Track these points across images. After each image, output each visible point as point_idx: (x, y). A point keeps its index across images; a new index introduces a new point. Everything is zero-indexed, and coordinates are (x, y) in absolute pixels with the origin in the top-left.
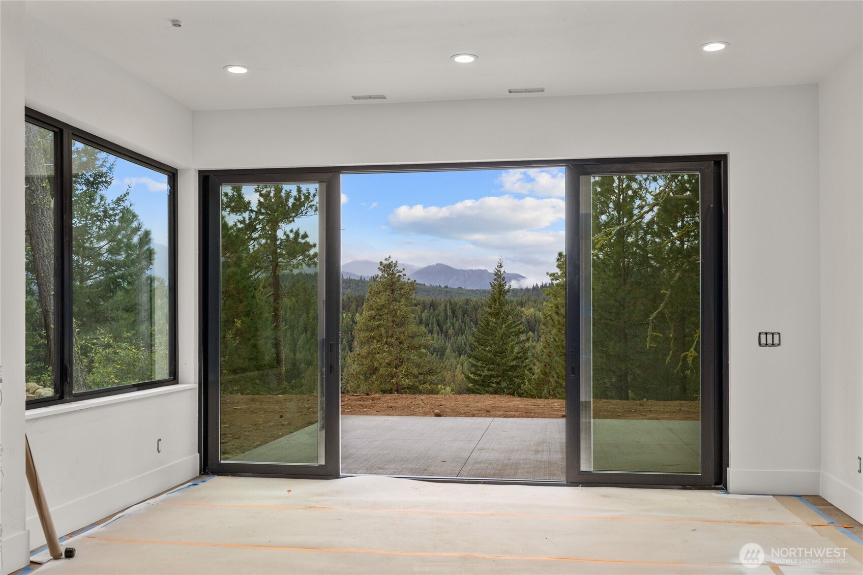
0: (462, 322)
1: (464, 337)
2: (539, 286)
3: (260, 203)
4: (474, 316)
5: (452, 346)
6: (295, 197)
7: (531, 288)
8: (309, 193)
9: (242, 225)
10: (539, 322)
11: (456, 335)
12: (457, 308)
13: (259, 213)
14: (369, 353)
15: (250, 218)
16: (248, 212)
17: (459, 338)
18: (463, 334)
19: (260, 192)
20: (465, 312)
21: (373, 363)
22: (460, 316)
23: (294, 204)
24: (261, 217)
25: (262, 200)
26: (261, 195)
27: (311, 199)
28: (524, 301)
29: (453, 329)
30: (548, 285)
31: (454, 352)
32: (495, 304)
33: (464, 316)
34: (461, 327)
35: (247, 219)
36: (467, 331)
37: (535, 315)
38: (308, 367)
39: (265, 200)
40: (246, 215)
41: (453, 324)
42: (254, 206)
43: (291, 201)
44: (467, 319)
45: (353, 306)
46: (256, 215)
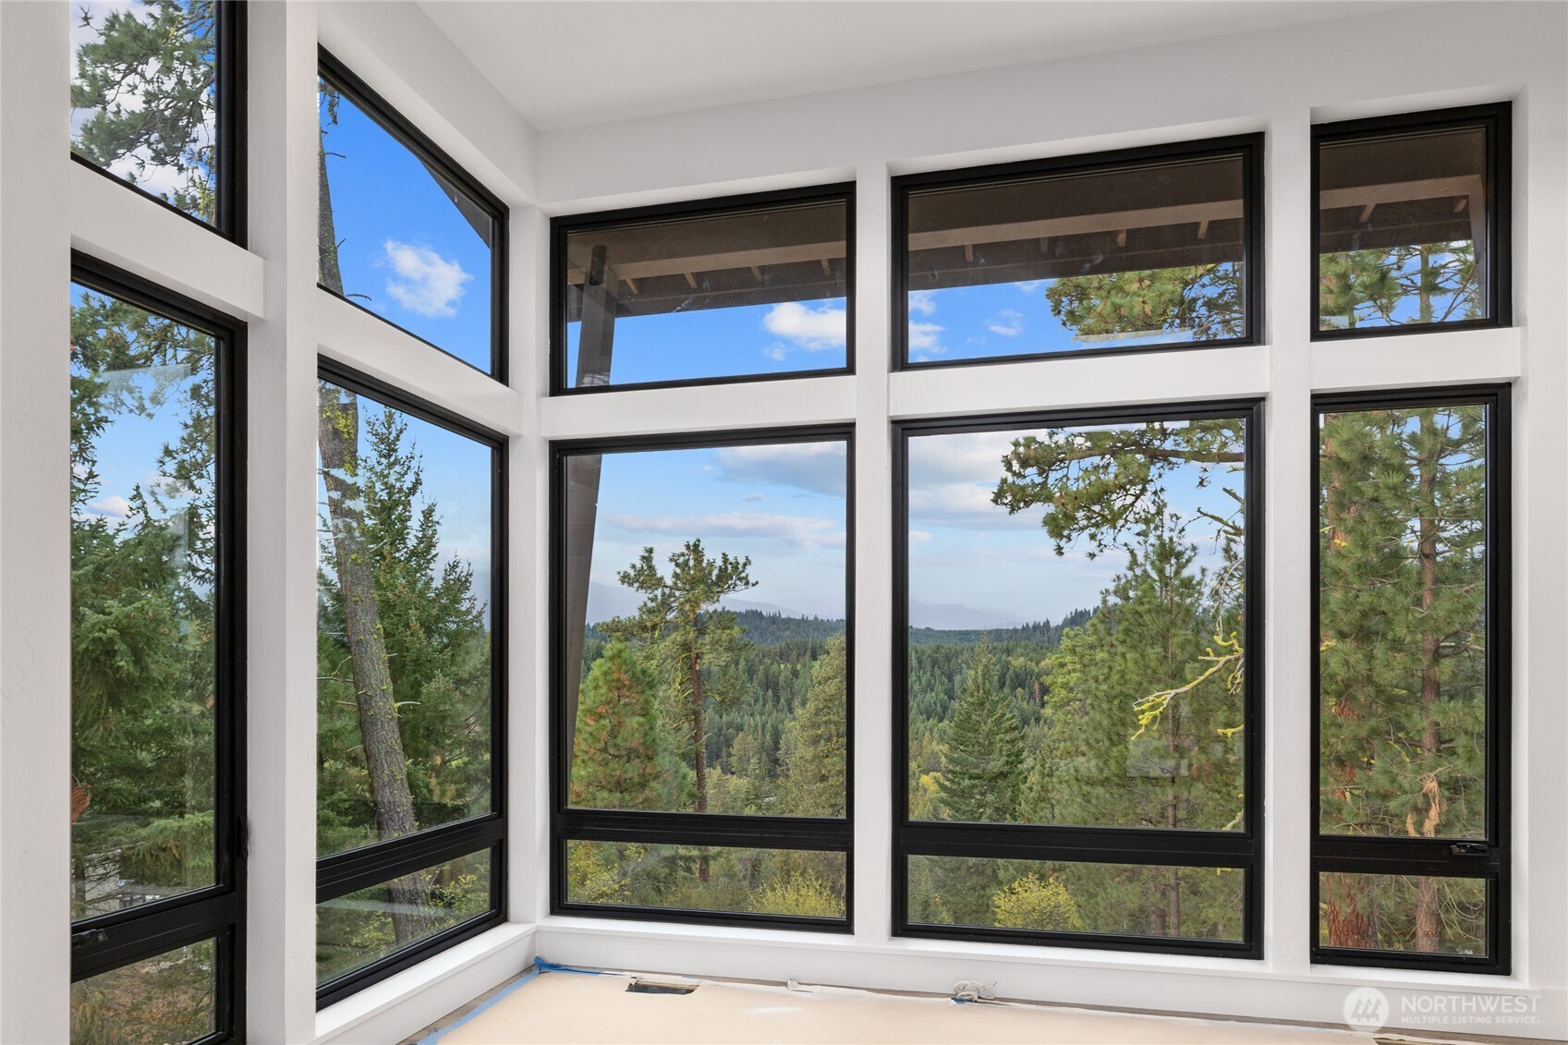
0: (932, 675)
1: (933, 694)
2: (1031, 626)
3: (676, 575)
4: (946, 667)
5: (918, 706)
6: (720, 567)
7: (1020, 627)
8: (738, 563)
9: (654, 604)
10: (1031, 675)
11: (924, 691)
12: (924, 657)
13: (675, 587)
14: (815, 757)
15: (664, 594)
16: (660, 589)
17: (928, 695)
18: (932, 690)
19: (676, 561)
20: (935, 663)
21: (820, 770)
22: (928, 668)
23: (719, 577)
24: (677, 593)
25: (678, 571)
26: (677, 565)
27: (741, 569)
28: (1011, 647)
29: (920, 684)
30: (1042, 624)
31: (922, 714)
32: (978, 692)
33: (933, 667)
34: (930, 681)
35: (659, 597)
36: (939, 688)
37: (1025, 667)
38: (738, 733)
39: (683, 570)
40: (659, 593)
41: (919, 678)
42: (669, 581)
43: (715, 572)
44: (938, 672)
45: (794, 654)
46: (671, 590)
